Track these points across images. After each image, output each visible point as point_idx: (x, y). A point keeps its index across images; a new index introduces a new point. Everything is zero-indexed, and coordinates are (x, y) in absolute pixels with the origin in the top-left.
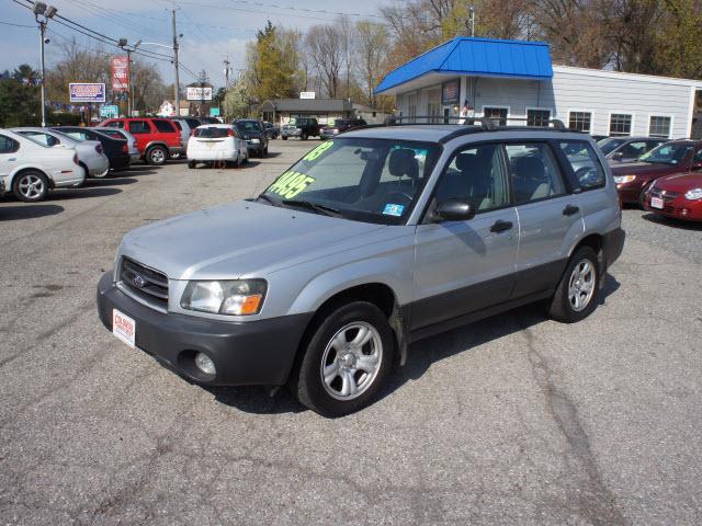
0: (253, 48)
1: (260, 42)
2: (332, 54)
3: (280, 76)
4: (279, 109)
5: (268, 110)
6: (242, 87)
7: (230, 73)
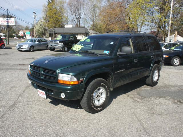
0: (46, 7)
1: (49, 4)
2: (78, 10)
3: (57, 18)
4: (56, 32)
5: (51, 33)
6: (41, 23)
7: (36, 17)
